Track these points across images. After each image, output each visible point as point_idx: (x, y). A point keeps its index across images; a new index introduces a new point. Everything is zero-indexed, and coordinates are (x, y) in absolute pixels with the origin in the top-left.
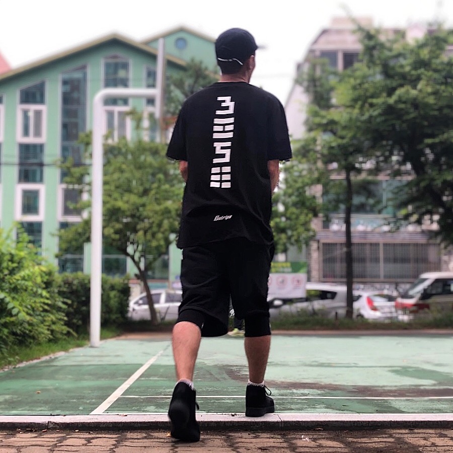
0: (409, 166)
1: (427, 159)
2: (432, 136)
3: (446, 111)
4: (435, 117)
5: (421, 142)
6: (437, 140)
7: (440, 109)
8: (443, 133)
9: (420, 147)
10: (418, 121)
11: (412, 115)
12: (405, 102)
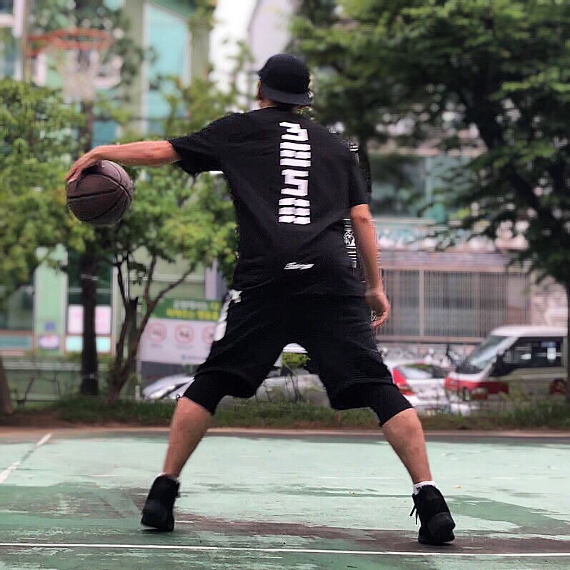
0: (474, 131)
1: (507, 120)
2: (518, 77)
3: (543, 32)
4: (523, 43)
5: (498, 88)
6: (525, 85)
7: (532, 30)
8: (538, 72)
9: (495, 97)
10: (492, 49)
11: (482, 39)
12: (468, 16)
